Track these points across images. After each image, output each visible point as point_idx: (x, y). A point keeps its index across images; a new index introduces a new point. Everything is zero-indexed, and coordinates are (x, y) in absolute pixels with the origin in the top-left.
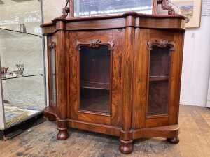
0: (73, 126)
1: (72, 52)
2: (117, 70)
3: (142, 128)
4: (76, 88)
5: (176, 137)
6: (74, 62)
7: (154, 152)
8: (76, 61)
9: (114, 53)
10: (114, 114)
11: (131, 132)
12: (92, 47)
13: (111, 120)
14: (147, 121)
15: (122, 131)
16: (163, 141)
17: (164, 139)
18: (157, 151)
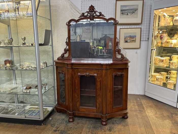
0: (77, 115)
1: (76, 78)
2: (99, 86)
3: (111, 113)
4: (78, 95)
5: (127, 116)
6: (77, 83)
7: (117, 123)
8: (78, 82)
9: (97, 79)
10: (98, 108)
11: (106, 115)
12: (86, 76)
13: (96, 110)
14: (113, 109)
15: (102, 115)
16: (121, 118)
17: (121, 117)
18: (118, 123)
